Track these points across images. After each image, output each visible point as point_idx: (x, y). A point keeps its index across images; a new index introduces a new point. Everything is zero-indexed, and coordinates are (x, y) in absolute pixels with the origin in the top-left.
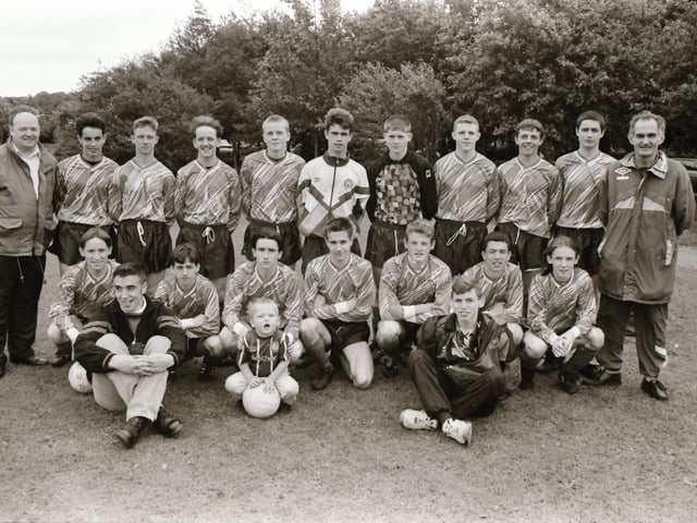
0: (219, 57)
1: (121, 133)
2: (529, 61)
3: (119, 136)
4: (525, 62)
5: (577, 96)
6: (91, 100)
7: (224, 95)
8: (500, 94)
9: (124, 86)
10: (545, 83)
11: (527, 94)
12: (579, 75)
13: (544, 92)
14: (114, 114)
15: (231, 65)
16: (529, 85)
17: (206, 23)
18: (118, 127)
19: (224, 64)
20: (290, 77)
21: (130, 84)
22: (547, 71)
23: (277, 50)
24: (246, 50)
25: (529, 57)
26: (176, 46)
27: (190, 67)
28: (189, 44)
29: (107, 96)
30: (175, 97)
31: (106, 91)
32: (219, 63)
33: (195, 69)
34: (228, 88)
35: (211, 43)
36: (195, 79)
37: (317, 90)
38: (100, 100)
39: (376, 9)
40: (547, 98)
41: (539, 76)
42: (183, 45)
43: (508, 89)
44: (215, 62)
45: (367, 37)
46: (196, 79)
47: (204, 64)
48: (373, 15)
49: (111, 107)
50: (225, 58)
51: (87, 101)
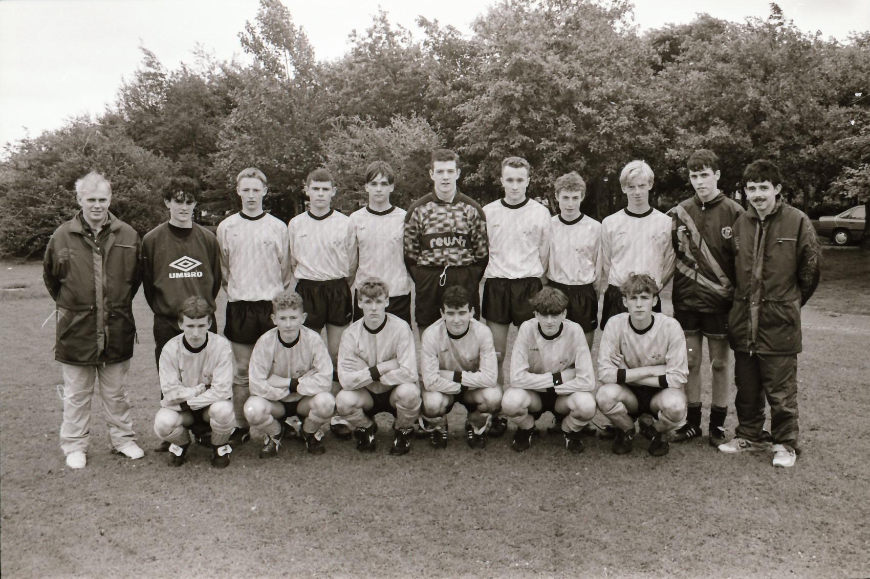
0: (177, 116)
1: (68, 205)
2: (544, 108)
3: (65, 209)
4: (540, 109)
5: (600, 143)
6: (30, 168)
8: (517, 144)
9: (68, 151)
10: (563, 131)
11: (545, 143)
12: (599, 123)
13: (563, 140)
14: (59, 184)
15: (191, 123)
16: (548, 134)
17: (160, 79)
18: (62, 199)
19: (182, 122)
20: (262, 136)
21: (75, 148)
22: (564, 118)
23: (245, 107)
24: (207, 107)
25: (545, 104)
27: (143, 128)
29: (49, 163)
30: (129, 161)
31: (48, 157)
32: (177, 121)
33: (149, 130)
36: (149, 140)
38: (40, 168)
39: (356, 59)
40: (568, 146)
41: (556, 123)
42: (131, 104)
43: (525, 138)
44: (172, 121)
45: (349, 89)
46: (151, 140)
47: (160, 124)
49: (56, 176)
50: (183, 116)
51: (25, 170)
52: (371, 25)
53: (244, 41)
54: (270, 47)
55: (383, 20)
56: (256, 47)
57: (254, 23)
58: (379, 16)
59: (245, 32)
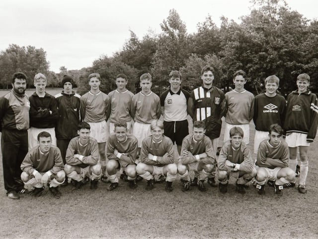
0: (141, 53)
7: (142, 68)
15: (146, 56)
17: (136, 40)
19: (143, 55)
20: (165, 60)
21: (104, 64)
23: (160, 50)
26: (126, 49)
27: (129, 57)
28: (131, 48)
30: (121, 69)
31: (96, 67)
32: (141, 55)
33: (132, 58)
34: (145, 65)
35: (138, 48)
37: (176, 65)
39: (200, 32)
42: (128, 48)
44: (139, 55)
46: (131, 62)
47: (135, 56)
48: (199, 35)
50: (143, 53)
52: (205, 20)
53: (162, 27)
54: (171, 29)
55: (210, 18)
56: (166, 29)
57: (166, 20)
58: (208, 17)
59: (163, 23)
